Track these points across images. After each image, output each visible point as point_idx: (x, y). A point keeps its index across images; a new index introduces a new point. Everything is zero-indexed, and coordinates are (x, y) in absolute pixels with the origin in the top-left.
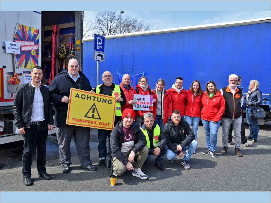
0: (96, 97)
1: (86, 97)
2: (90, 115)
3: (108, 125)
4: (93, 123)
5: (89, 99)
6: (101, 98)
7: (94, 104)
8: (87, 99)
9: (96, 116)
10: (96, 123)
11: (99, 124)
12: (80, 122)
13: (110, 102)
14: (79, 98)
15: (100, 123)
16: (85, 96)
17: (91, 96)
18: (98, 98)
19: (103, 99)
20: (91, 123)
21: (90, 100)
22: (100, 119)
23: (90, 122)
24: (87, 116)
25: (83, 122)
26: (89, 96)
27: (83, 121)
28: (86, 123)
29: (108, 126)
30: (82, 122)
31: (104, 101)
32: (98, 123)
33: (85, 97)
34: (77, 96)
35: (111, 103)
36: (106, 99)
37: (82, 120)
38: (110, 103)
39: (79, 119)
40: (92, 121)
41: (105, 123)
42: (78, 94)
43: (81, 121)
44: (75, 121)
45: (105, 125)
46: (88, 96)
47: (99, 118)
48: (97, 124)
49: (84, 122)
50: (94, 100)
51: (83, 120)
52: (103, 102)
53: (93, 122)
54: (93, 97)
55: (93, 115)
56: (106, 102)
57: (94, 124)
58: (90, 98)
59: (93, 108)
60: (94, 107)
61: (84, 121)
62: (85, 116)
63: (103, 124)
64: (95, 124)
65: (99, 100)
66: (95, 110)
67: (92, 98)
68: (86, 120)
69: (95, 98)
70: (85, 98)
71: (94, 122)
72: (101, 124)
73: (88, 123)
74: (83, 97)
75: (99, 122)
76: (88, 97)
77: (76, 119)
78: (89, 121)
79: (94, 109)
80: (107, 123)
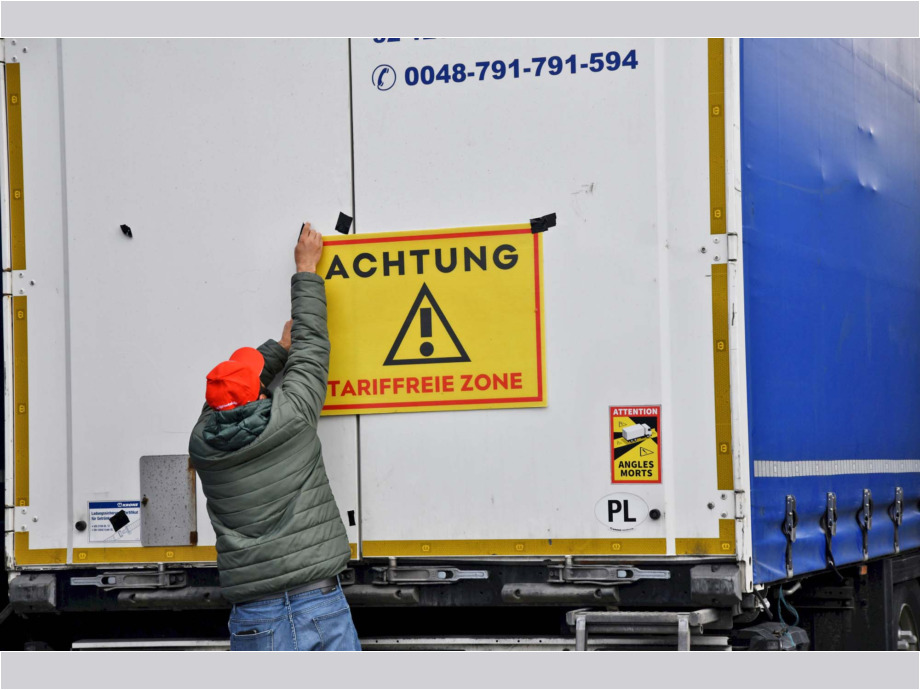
0: (427, 252)
1: (379, 264)
2: (411, 348)
3: (513, 381)
4: (434, 387)
5: (394, 270)
6: (453, 252)
7: (425, 291)
8: (387, 273)
9: (443, 346)
10: (445, 384)
11: (465, 388)
12: (368, 393)
13: (506, 257)
14: (346, 276)
15: (468, 378)
16: (372, 259)
17: (401, 254)
18: (438, 252)
19: (468, 254)
20: (420, 388)
21: (402, 272)
22: (464, 358)
23: (415, 387)
24: (397, 357)
25: (382, 392)
26: (394, 257)
27: (383, 387)
28: (395, 392)
29: (513, 387)
30: (375, 393)
31: (473, 263)
32: (458, 383)
33: (373, 265)
34: (337, 269)
35: (515, 259)
36: (483, 250)
37: (375, 381)
38: (508, 261)
39: (360, 382)
40: (424, 379)
41: (496, 378)
42: (337, 261)
43: (371, 390)
44: (343, 394)
45: (495, 387)
46: (386, 255)
47: (458, 354)
48: (452, 390)
49: (389, 392)
50: (420, 270)
51: (382, 381)
52: (468, 268)
53: (433, 381)
54: (413, 253)
55: (427, 349)
56: (482, 264)
57: (438, 390)
58: (400, 263)
59: (422, 310)
60: (425, 303)
61: (384, 384)
62: (390, 361)
63: (483, 382)
64: (445, 390)
65: (446, 262)
66: (435, 318)
67: (410, 262)
68: (396, 380)
69: (425, 257)
70: (373, 271)
71: (437, 379)
72: (472, 384)
73: (409, 391)
74: (365, 265)
75: (463, 377)
76: (387, 264)
77: (348, 384)
78: (409, 380)
79: (426, 314)
80: (505, 376)
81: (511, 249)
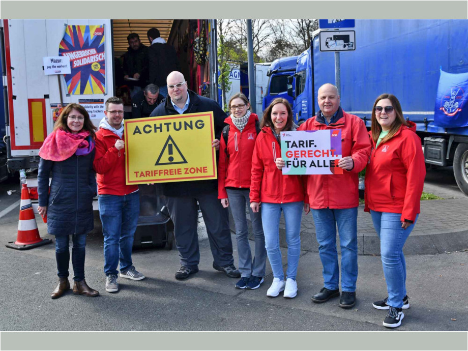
0: (170, 123)
1: (153, 129)
3: (204, 170)
4: (174, 173)
5: (158, 130)
6: (180, 123)
7: (170, 138)
8: (155, 131)
10: (178, 172)
11: (186, 173)
12: (150, 176)
13: (200, 124)
14: (140, 133)
15: (187, 169)
16: (150, 127)
17: (161, 125)
18: (175, 123)
19: (186, 124)
20: (169, 173)
21: (161, 131)
23: (167, 173)
24: (160, 162)
26: (158, 126)
27: (155, 174)
28: (160, 175)
29: (204, 172)
30: (152, 175)
31: (187, 127)
32: (183, 171)
33: (150, 129)
34: (137, 131)
35: (203, 125)
36: (191, 122)
37: (152, 171)
38: (201, 126)
39: (146, 172)
40: (170, 170)
41: (197, 169)
42: (137, 128)
43: (150, 174)
44: (140, 177)
45: (197, 172)
46: (155, 125)
47: (183, 161)
48: (181, 174)
49: (157, 175)
50: (168, 130)
51: (155, 171)
52: (186, 129)
53: (174, 171)
54: (165, 124)
55: (171, 159)
56: (191, 127)
57: (176, 174)
58: (161, 128)
59: (169, 145)
60: (170, 142)
61: (155, 173)
62: (157, 164)
63: (192, 171)
64: (178, 174)
65: (178, 127)
66: (174, 148)
67: (164, 127)
68: (160, 171)
69: (170, 125)
70: (150, 131)
72: (188, 171)
73: (165, 175)
74: (147, 129)
75: (185, 169)
76: (156, 128)
77: (142, 173)
78: (165, 170)
80: (201, 168)
81: (202, 121)
